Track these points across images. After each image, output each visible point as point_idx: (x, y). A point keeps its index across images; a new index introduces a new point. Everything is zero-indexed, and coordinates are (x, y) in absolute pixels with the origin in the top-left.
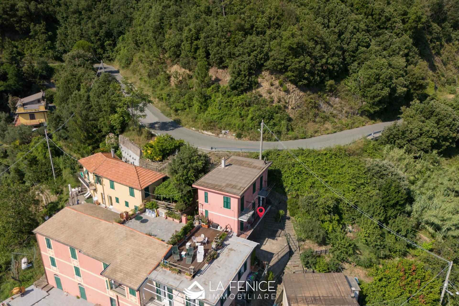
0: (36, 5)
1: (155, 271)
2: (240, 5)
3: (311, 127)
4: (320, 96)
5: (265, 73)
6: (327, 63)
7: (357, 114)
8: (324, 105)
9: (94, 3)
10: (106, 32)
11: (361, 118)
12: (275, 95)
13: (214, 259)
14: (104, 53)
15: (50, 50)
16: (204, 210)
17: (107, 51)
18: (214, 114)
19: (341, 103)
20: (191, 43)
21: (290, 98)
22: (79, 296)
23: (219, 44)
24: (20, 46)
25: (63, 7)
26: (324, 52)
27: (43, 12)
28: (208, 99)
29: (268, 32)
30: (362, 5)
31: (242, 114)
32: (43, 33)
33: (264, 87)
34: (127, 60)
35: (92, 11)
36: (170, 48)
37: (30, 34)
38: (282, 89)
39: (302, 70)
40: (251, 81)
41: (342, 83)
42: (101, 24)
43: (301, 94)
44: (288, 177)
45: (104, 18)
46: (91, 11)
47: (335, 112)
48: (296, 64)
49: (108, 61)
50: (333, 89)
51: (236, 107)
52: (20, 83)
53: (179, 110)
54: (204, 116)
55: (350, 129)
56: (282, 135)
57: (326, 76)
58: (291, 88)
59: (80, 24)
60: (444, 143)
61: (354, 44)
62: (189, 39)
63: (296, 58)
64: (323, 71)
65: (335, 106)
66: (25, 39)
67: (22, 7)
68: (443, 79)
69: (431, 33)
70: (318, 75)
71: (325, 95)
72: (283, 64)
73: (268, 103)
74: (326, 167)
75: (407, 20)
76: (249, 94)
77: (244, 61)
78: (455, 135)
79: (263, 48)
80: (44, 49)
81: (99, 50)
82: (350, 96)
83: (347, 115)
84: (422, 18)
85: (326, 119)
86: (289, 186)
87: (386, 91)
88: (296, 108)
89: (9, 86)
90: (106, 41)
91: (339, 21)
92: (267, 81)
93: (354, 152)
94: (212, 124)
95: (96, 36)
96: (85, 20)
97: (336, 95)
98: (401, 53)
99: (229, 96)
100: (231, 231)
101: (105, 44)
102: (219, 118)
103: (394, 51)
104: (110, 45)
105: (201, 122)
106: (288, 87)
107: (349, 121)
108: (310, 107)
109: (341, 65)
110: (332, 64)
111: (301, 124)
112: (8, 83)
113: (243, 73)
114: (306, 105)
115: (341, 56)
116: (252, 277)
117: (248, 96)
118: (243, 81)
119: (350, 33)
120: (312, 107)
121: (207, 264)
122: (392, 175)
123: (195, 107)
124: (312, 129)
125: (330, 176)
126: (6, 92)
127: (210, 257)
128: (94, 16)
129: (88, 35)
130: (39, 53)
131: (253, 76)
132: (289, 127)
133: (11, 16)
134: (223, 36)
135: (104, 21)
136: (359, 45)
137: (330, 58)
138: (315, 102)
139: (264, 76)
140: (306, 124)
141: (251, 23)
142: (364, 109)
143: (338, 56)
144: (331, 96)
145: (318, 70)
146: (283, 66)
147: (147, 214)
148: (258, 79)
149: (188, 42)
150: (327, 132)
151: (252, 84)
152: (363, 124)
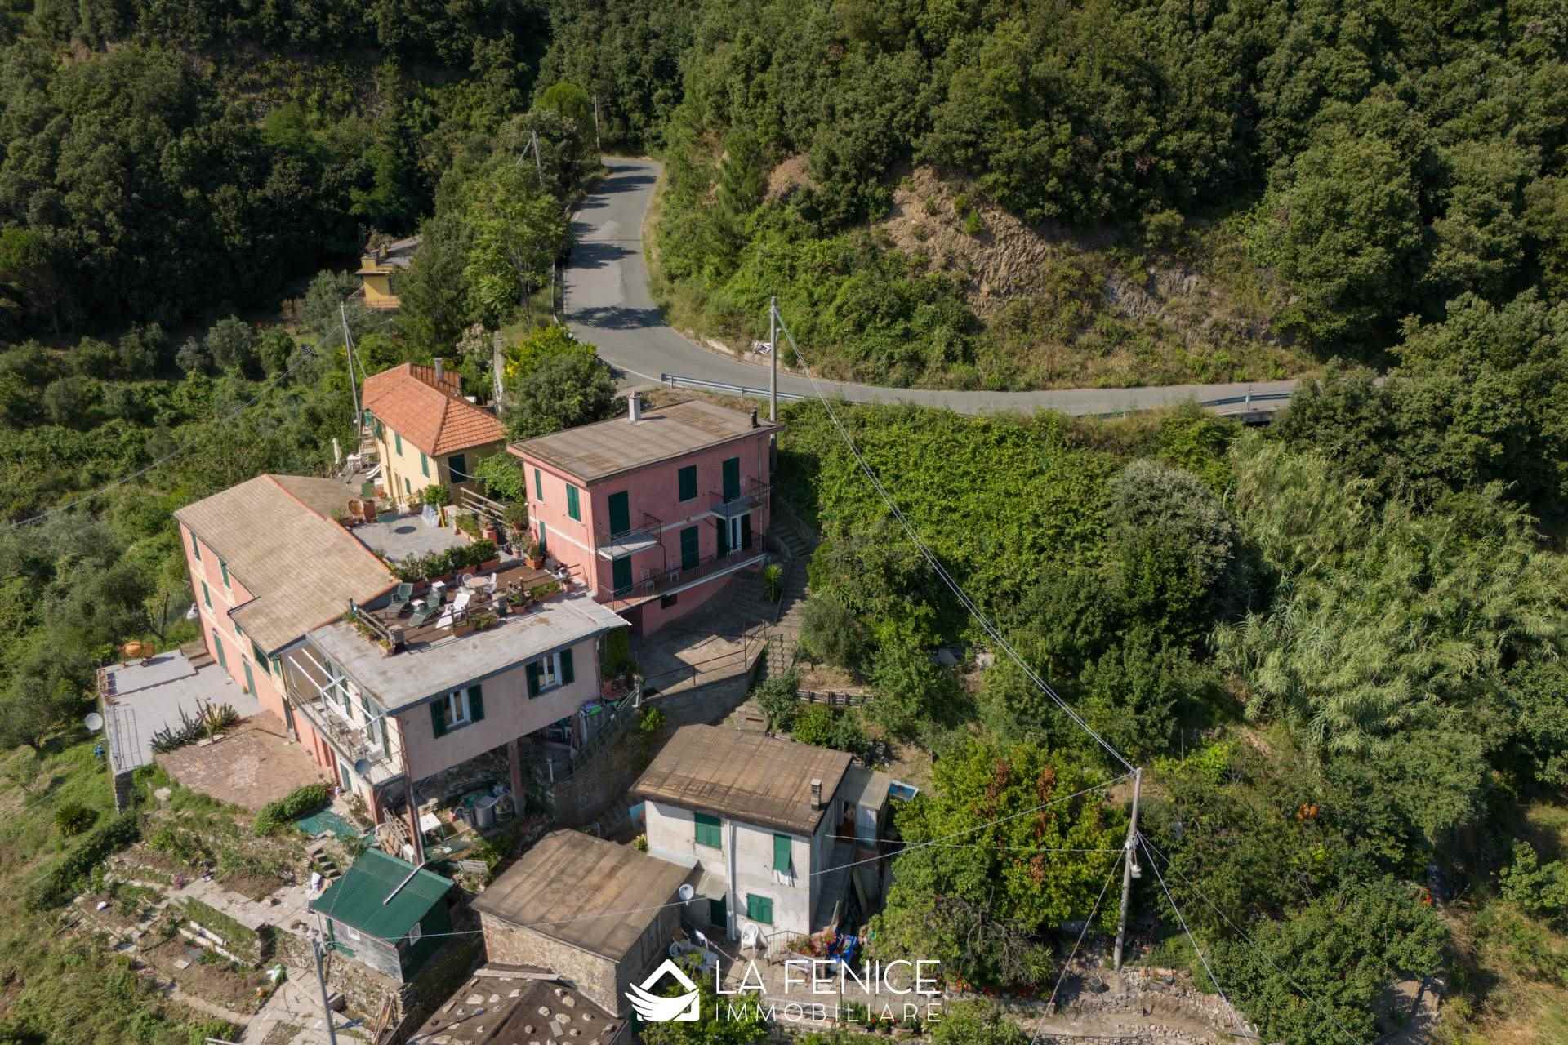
1: (330, 627)
3: (1046, 357)
4: (1117, 261)
5: (924, 174)
6: (1150, 147)
7: (1268, 337)
8: (1130, 294)
10: (657, 61)
11: (1278, 352)
12: (940, 244)
13: (477, 630)
14: (647, 124)
16: (538, 522)
17: (657, 117)
18: (742, 292)
19: (1206, 294)
21: (990, 257)
23: (810, 80)
24: (442, 101)
26: (1152, 113)
28: (740, 247)
29: (955, 41)
31: (817, 297)
32: (505, 65)
33: (907, 217)
37: (472, 68)
38: (965, 228)
39: (1035, 170)
40: (864, 195)
41: (1229, 224)
42: (647, 37)
43: (1039, 248)
45: (657, 20)
47: (1169, 321)
48: (1014, 146)
49: (656, 150)
50: (1175, 240)
51: (806, 271)
52: (402, 198)
53: (677, 276)
54: (726, 295)
56: (927, 372)
57: (1149, 197)
58: (1001, 227)
59: (597, 36)
61: (1299, 87)
63: (1021, 126)
65: (1173, 300)
66: (458, 82)
70: (1107, 188)
71: (1137, 261)
72: (973, 144)
73: (906, 269)
76: (852, 234)
79: (917, 92)
80: (501, 112)
81: (636, 117)
82: (1248, 271)
83: (1216, 335)
85: (1119, 339)
87: (1370, 260)
88: (1008, 292)
89: (373, 203)
90: (656, 89)
92: (922, 198)
93: (1109, 438)
94: (730, 320)
95: (631, 72)
97: (1189, 264)
98: (1518, 128)
99: (792, 239)
100: (583, 587)
101: (654, 98)
102: (752, 302)
103: (1486, 121)
104: (665, 101)
105: (707, 314)
106: (989, 222)
107: (1219, 357)
108: (1063, 294)
109: (1223, 162)
110: (1176, 155)
111: (1008, 345)
112: (373, 196)
113: (840, 168)
114: (1050, 285)
115: (1229, 131)
116: (596, 709)
117: (851, 241)
118: (838, 193)
119: (1293, 49)
120: (1072, 295)
121: (453, 637)
122: (1175, 516)
123: (708, 270)
124: (1044, 367)
125: (972, 495)
126: (363, 218)
127: (473, 623)
128: (635, 14)
129: (610, 70)
130: (485, 121)
131: (873, 181)
132: (958, 349)
133: (432, 18)
134: (822, 55)
135: (657, 28)
136: (1322, 92)
137: (1171, 132)
138: (1086, 278)
139: (916, 184)
140: (1031, 346)
141: (906, 15)
142: (1290, 320)
143: (1214, 127)
144: (1167, 267)
145: (1109, 173)
146: (970, 152)
147: (423, 517)
148: (892, 190)
149: (739, 78)
150: (1102, 381)
151: (867, 205)
152: (1280, 372)
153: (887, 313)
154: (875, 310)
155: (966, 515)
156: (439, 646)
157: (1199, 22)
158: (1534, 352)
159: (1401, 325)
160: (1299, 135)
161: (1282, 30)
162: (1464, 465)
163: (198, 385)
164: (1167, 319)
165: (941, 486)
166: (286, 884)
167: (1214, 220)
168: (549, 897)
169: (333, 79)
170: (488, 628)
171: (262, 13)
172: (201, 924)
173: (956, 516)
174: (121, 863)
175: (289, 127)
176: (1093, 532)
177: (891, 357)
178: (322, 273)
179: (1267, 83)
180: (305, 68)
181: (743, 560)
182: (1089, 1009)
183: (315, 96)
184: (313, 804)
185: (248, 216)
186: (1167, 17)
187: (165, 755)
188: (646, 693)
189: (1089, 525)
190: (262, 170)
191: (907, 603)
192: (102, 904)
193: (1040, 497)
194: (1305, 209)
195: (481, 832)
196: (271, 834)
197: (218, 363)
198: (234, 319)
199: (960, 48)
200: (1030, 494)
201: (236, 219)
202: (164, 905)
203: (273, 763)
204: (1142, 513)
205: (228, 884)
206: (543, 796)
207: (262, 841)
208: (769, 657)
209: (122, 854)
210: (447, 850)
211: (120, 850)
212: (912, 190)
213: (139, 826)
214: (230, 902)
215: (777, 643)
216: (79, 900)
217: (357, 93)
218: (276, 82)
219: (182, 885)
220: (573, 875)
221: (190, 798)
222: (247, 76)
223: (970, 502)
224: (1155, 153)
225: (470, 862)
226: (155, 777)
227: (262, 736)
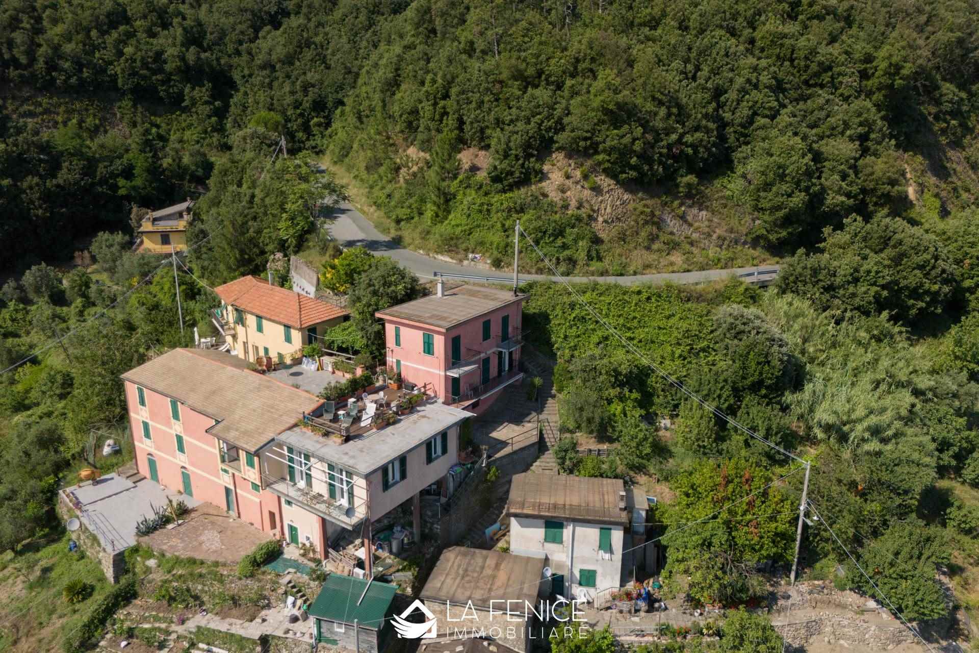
0: (199, 53)
1: (289, 432)
2: (523, 36)
3: (639, 257)
4: (666, 203)
5: (559, 157)
6: (679, 141)
7: (745, 243)
8: (674, 221)
9: (298, 50)
10: (314, 101)
11: (752, 251)
12: (574, 194)
13: (388, 424)
14: (308, 139)
15: (215, 134)
16: (395, 360)
17: (314, 135)
18: (457, 226)
19: (712, 221)
20: (435, 104)
21: (601, 202)
22: (182, 490)
23: (481, 104)
24: (163, 125)
25: (245, 57)
26: (678, 122)
27: (211, 66)
28: (450, 200)
29: (569, 82)
30: (772, 41)
31: (507, 226)
32: (206, 103)
33: (553, 180)
34: (343, 148)
35: (293, 64)
36: (401, 116)
37: (183, 105)
38: (586, 185)
39: (624, 153)
40: (529, 168)
41: (717, 183)
42: (306, 88)
43: (626, 196)
44: (559, 324)
45: (312, 77)
46: (291, 63)
47: (695, 236)
48: (613, 139)
49: (314, 155)
50: (694, 192)
51: (497, 212)
52: (154, 185)
53: (402, 220)
54: (444, 228)
55: (722, 268)
56: (578, 267)
57: (680, 168)
58: (606, 185)
59: (270, 86)
60: (912, 301)
61: (744, 111)
62: (432, 97)
63: (615, 128)
64: (670, 155)
65: (696, 224)
66: (172, 113)
67: (173, 56)
68: (965, 196)
69: (938, 102)
70: (660, 163)
71: (676, 203)
72: (590, 138)
73: (556, 209)
74: (633, 314)
75: (871, 72)
76: (523, 190)
77: (517, 133)
78: (936, 287)
79: (555, 109)
80: (205, 132)
81: (300, 135)
82: (732, 208)
83: (720, 243)
84: (902, 67)
85: (673, 246)
86: (560, 340)
87: (798, 199)
88: (613, 221)
89: (134, 188)
90: (313, 118)
91: (719, 68)
92: (560, 169)
93: (701, 296)
94: (452, 243)
95: (296, 108)
96: (281, 80)
97: (701, 205)
98: (848, 133)
99: (486, 194)
100: (436, 396)
101: (312, 123)
102: (465, 231)
103: (833, 129)
104: (319, 125)
105: (433, 240)
106: (599, 182)
107: (724, 254)
108: (642, 222)
109: (714, 149)
110: (692, 145)
111: (618, 251)
112: (133, 183)
113: (513, 152)
114: (634, 217)
115: (715, 133)
116: (459, 469)
117: (522, 194)
118: (512, 167)
119: (738, 90)
120: (646, 222)
121: (374, 430)
122: (758, 333)
123: (429, 214)
124: (640, 261)
125: (640, 330)
126: (128, 198)
127: (384, 421)
128: (295, 73)
129: (282, 106)
130: (195, 137)
131: (532, 160)
132: (594, 254)
133: (155, 72)
134: (487, 89)
135: (313, 81)
136: (755, 114)
137: (688, 133)
138: (653, 214)
139: (555, 162)
140: (630, 251)
141: (539, 67)
142: (757, 234)
143: (708, 131)
144: (690, 207)
145: (661, 154)
146: (588, 143)
147: (304, 366)
148: (542, 164)
149: (430, 103)
150: (671, 269)
151: (530, 174)
152: (755, 262)
153: (552, 234)
154: (545, 233)
155: (640, 341)
156: (369, 436)
157: (690, 75)
158: (892, 243)
159: (822, 233)
160: (746, 136)
161: (731, 81)
162: (870, 303)
163: (17, 311)
164: (694, 235)
165: (624, 325)
166: (263, 608)
167: (711, 181)
168: (467, 585)
169: (87, 110)
170: (394, 423)
171: (36, 67)
172: (208, 644)
173: (635, 342)
174: (129, 614)
175: (73, 138)
176: (709, 347)
177: (558, 259)
178: (100, 234)
179: (726, 108)
180: (67, 103)
181: (510, 378)
182: (784, 609)
183: (74, 121)
184: (273, 554)
185: (47, 197)
186: (675, 73)
187: (147, 537)
188: (489, 457)
189: (706, 343)
190: (54, 166)
191: (626, 390)
192: (124, 644)
193: (677, 329)
194: (763, 173)
195: (397, 555)
196: (252, 576)
197: (32, 296)
198: (43, 264)
199: (573, 85)
200: (671, 327)
201: (39, 199)
202: (174, 636)
203: (229, 532)
204: (739, 333)
205: (223, 614)
206: (431, 529)
207: (243, 582)
208: (544, 432)
209: (127, 608)
210: (381, 569)
211: (125, 606)
212: (553, 165)
213: (137, 588)
214: (231, 625)
215: (546, 424)
216: (102, 643)
217: (103, 119)
218: (47, 111)
219: (183, 622)
220: (474, 571)
221: (178, 561)
222: (26, 107)
223: (641, 334)
224: (682, 144)
225: (400, 574)
226: (141, 553)
227: (212, 518)
